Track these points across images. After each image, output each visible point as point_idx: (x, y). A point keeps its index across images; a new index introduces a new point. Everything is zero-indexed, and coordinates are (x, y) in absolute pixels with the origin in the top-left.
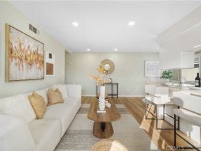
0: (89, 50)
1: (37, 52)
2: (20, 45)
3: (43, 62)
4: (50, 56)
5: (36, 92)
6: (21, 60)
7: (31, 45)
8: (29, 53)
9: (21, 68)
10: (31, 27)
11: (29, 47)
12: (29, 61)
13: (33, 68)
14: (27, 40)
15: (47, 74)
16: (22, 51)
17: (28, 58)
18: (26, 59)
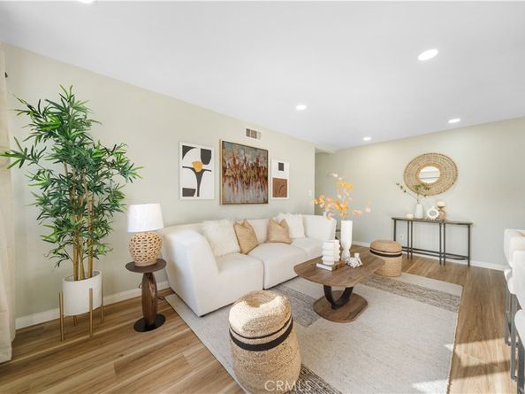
0: (367, 139)
1: (257, 164)
2: (234, 160)
3: (266, 179)
4: (281, 167)
5: (249, 221)
6: (235, 179)
7: (249, 156)
8: (245, 168)
9: (236, 189)
10: (249, 133)
11: (245, 160)
12: (245, 179)
13: (251, 187)
14: (242, 152)
15: (275, 196)
16: (237, 167)
17: (244, 175)
18: (242, 177)
